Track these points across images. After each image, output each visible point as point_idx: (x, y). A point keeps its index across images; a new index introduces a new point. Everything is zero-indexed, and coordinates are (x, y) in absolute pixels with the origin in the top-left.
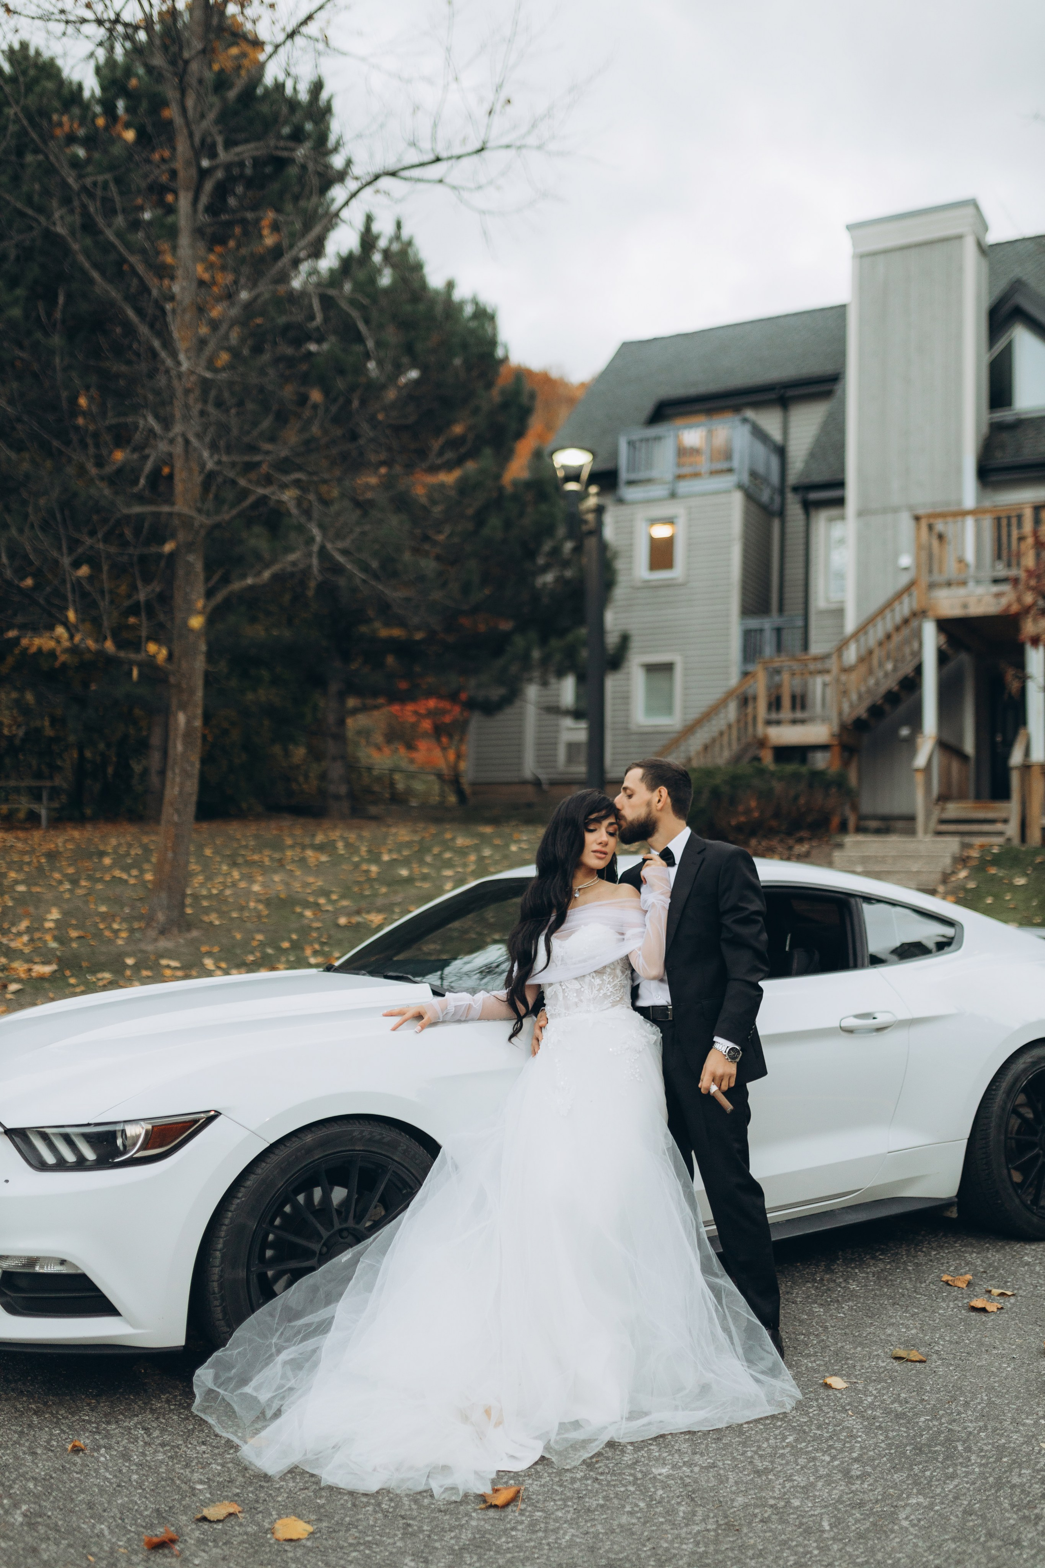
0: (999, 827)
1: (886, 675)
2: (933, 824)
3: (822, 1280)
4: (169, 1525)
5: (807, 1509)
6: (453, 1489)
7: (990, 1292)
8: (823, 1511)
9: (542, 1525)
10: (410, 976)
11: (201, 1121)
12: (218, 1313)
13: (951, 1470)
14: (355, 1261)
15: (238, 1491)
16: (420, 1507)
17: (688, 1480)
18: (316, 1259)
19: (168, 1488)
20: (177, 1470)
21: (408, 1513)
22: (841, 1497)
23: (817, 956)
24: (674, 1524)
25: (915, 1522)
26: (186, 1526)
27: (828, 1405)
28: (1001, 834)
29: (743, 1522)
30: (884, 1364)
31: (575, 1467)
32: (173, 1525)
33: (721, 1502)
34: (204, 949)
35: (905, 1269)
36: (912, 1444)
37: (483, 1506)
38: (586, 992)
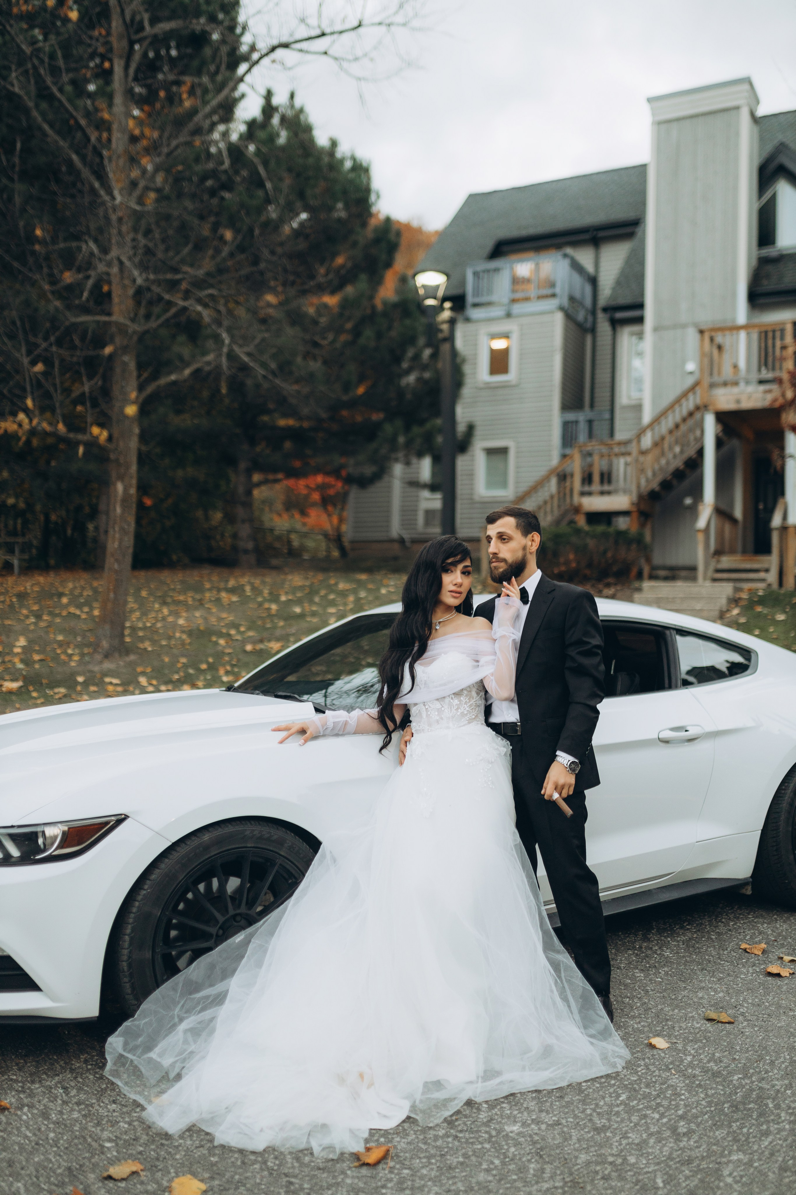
0: (762, 575)
1: (675, 456)
2: (710, 573)
3: (641, 947)
4: (77, 1184)
5: (642, 1166)
6: (330, 1148)
7: (782, 958)
8: (656, 1168)
9: (409, 1183)
10: (296, 696)
11: (111, 823)
12: (127, 988)
13: (765, 1127)
14: (247, 942)
15: (141, 1149)
16: (302, 1165)
17: (536, 1138)
18: (213, 940)
19: (80, 1146)
20: (89, 1128)
21: (291, 1171)
22: (671, 1154)
23: (637, 679)
24: (525, 1182)
25: (738, 1178)
26: (94, 1184)
27: (654, 1064)
28: (763, 580)
29: (586, 1179)
30: (698, 1026)
31: (437, 1125)
32: (82, 1183)
33: (566, 1159)
34: (139, 669)
35: (709, 938)
36: (729, 1102)
37: (356, 1164)
38: (446, 711)
